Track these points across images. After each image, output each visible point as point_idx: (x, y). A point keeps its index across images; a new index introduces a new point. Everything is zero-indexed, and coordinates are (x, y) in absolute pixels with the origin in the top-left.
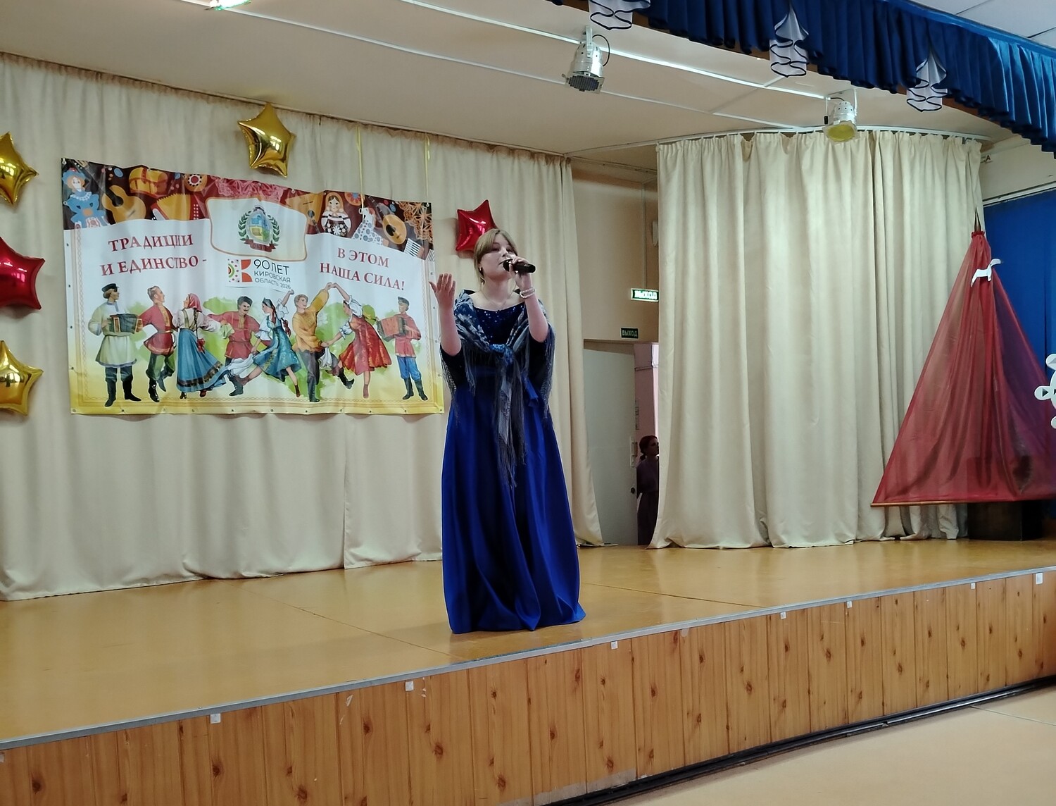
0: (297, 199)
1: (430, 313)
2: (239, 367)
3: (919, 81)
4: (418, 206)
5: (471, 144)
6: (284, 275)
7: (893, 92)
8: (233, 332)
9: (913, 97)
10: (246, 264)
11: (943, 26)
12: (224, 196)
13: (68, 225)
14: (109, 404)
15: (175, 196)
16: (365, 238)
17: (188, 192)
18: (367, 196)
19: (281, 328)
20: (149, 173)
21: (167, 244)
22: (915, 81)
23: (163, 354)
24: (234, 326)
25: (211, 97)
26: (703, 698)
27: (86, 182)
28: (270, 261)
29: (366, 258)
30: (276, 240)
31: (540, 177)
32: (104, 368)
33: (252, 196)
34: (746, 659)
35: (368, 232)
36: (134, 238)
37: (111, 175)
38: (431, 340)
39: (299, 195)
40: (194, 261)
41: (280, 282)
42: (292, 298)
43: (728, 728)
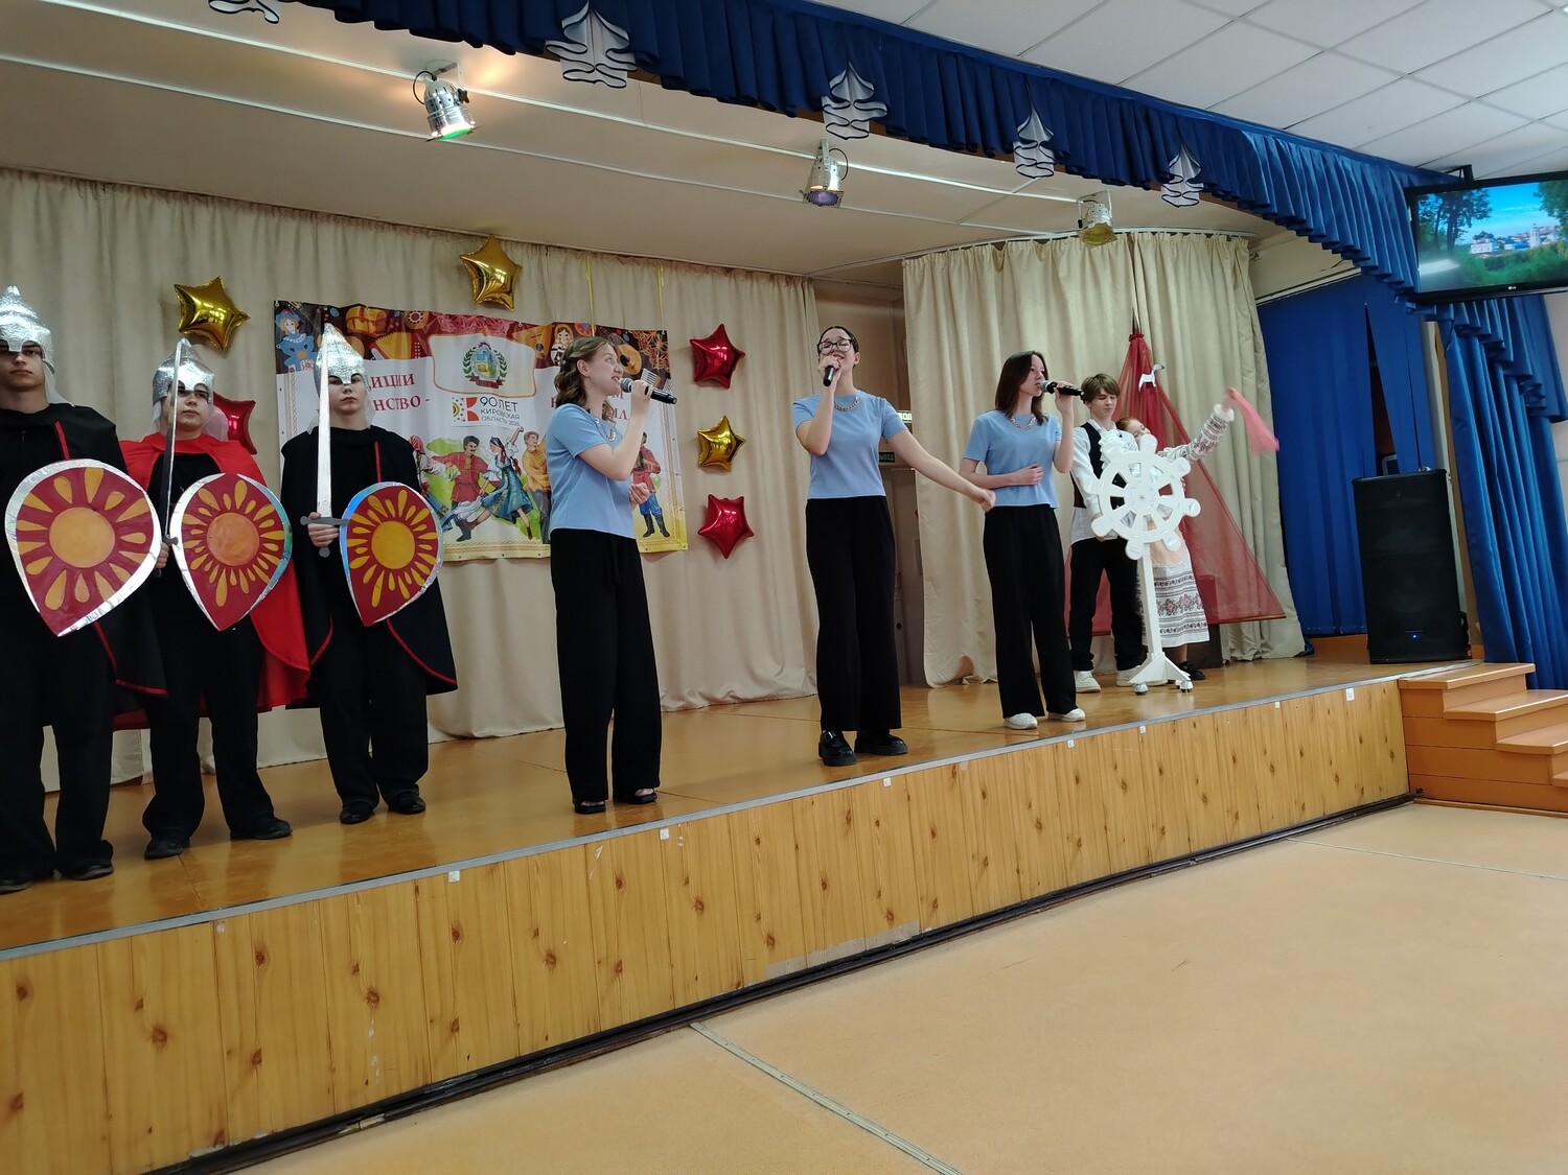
0: (524, 333)
1: (669, 444)
2: (465, 511)
3: (1173, 177)
4: (653, 334)
5: (707, 269)
6: (512, 412)
7: (1147, 188)
8: (459, 473)
9: (1168, 193)
10: (471, 402)
11: (1191, 120)
12: (447, 333)
13: (281, 368)
15: (395, 334)
17: (408, 330)
18: (598, 327)
19: (510, 468)
20: (367, 312)
21: (388, 385)
22: (1168, 176)
24: (461, 467)
25: (431, 232)
26: (988, 838)
27: (300, 323)
28: (498, 398)
30: (504, 376)
31: (781, 298)
33: (476, 331)
34: (1033, 793)
37: (327, 315)
38: (672, 474)
39: (526, 328)
40: (416, 402)
41: (508, 419)
42: (522, 435)
43: (1018, 872)
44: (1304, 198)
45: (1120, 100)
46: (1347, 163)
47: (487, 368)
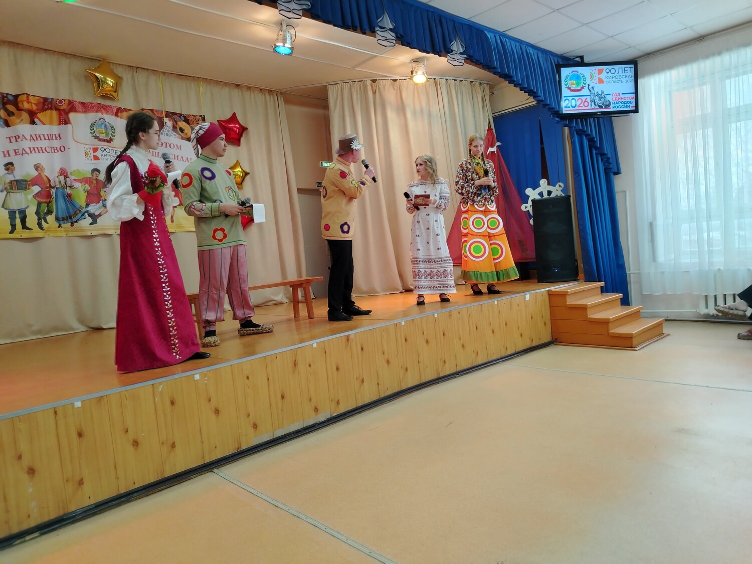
0: (123, 113)
2: (94, 208)
4: (198, 117)
5: (226, 84)
7: (440, 56)
8: (89, 188)
9: (450, 59)
10: (95, 150)
11: (462, 25)
12: (80, 112)
14: (11, 232)
15: (48, 112)
16: (167, 135)
17: (56, 109)
18: (167, 112)
20: (31, 98)
21: (45, 139)
22: (450, 51)
23: (45, 202)
24: (90, 185)
25: (68, 55)
26: (364, 370)
28: (111, 149)
29: (168, 145)
30: (114, 136)
31: (266, 101)
32: (7, 211)
33: (97, 111)
34: (385, 347)
35: (168, 131)
36: (23, 135)
37: (6, 99)
39: (126, 111)
40: (63, 149)
43: (378, 385)
44: (512, 66)
45: (427, 11)
46: (531, 51)
47: (104, 132)
